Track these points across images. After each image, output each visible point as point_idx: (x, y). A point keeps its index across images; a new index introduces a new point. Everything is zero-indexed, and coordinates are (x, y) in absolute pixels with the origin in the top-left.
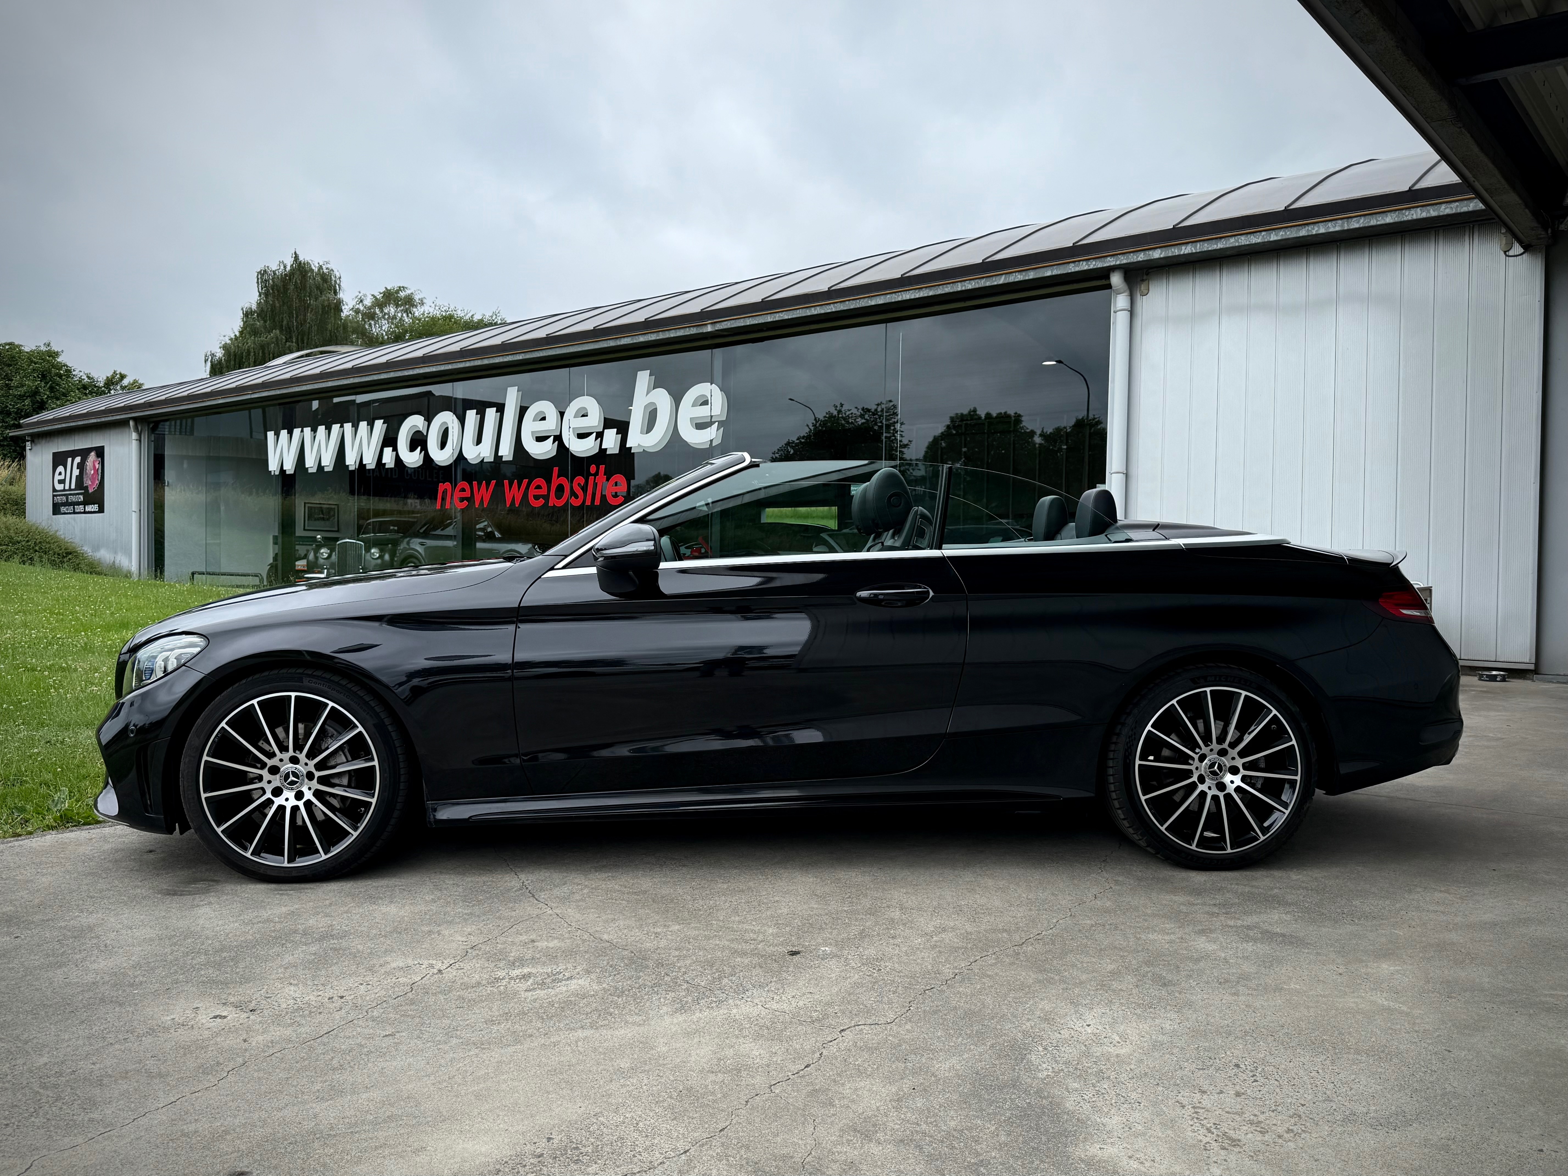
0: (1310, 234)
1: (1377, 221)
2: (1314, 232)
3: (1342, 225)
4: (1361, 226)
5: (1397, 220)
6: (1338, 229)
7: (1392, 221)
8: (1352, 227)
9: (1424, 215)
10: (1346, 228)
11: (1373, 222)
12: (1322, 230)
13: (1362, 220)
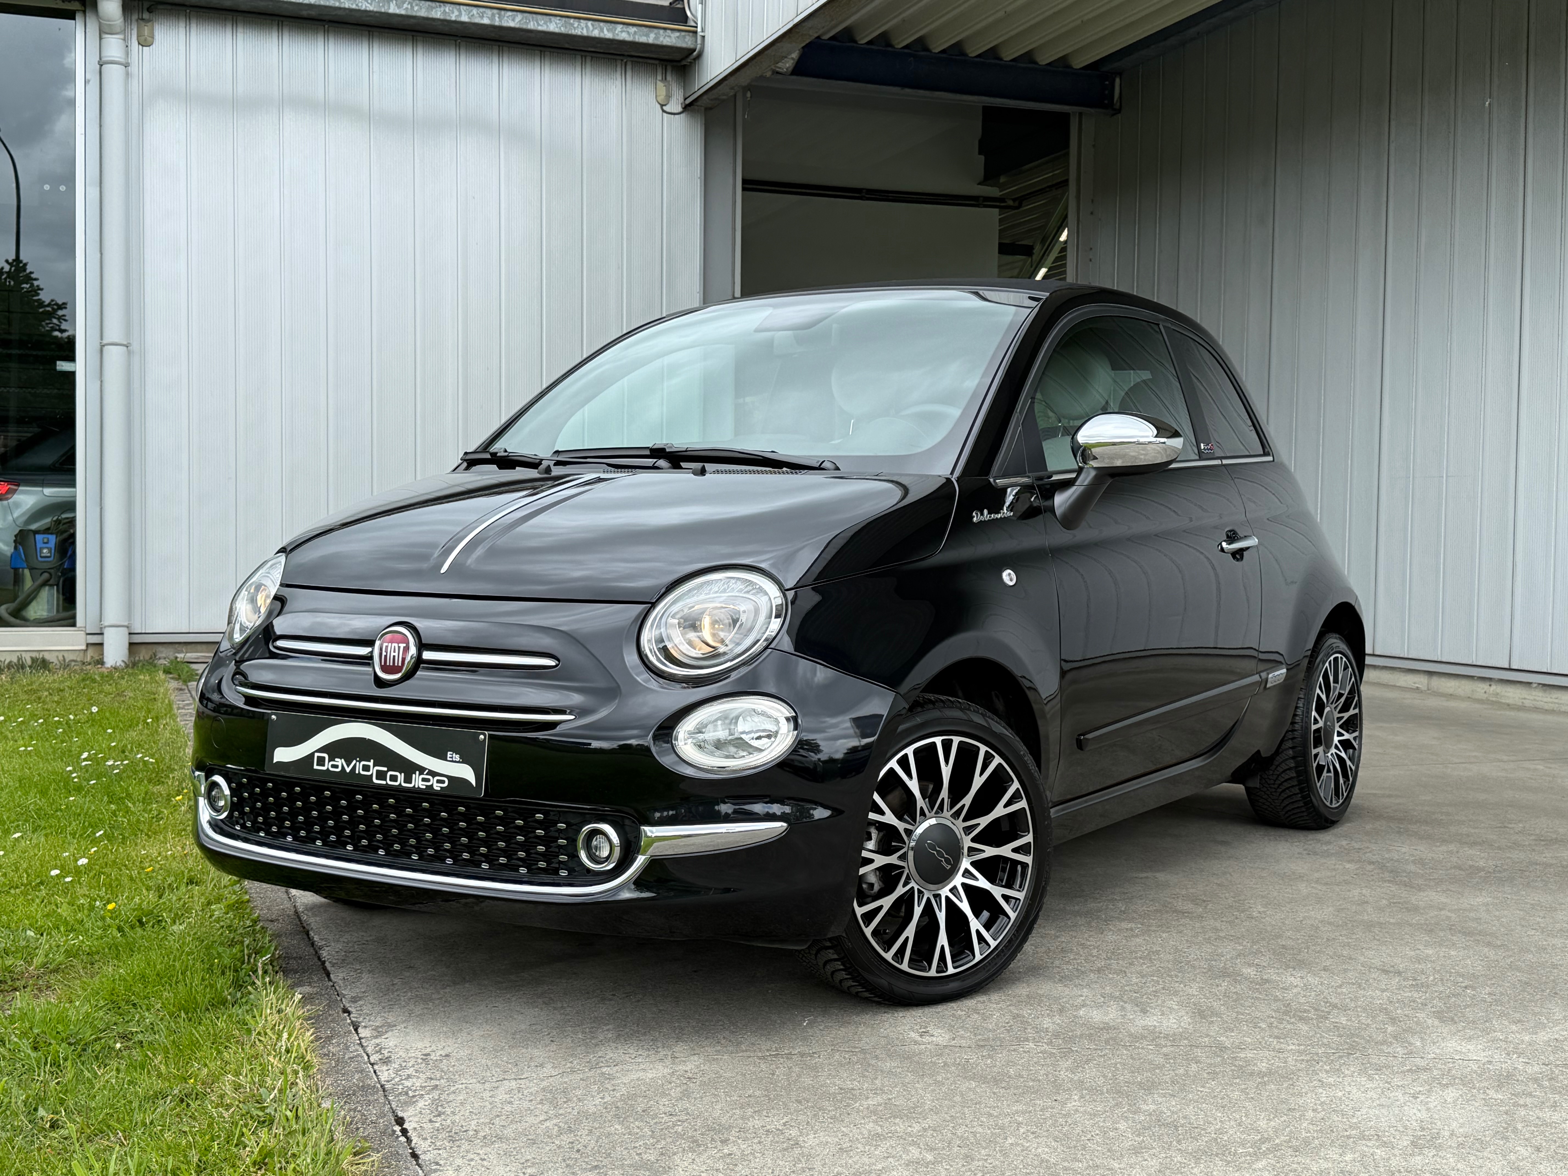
0: (448, 18)
1: (538, 25)
2: (453, 18)
3: (492, 18)
4: (517, 26)
5: (563, 30)
6: (486, 21)
7: (557, 30)
8: (505, 24)
9: (596, 33)
10: (497, 23)
11: (532, 26)
12: (465, 18)
13: (519, 16)
